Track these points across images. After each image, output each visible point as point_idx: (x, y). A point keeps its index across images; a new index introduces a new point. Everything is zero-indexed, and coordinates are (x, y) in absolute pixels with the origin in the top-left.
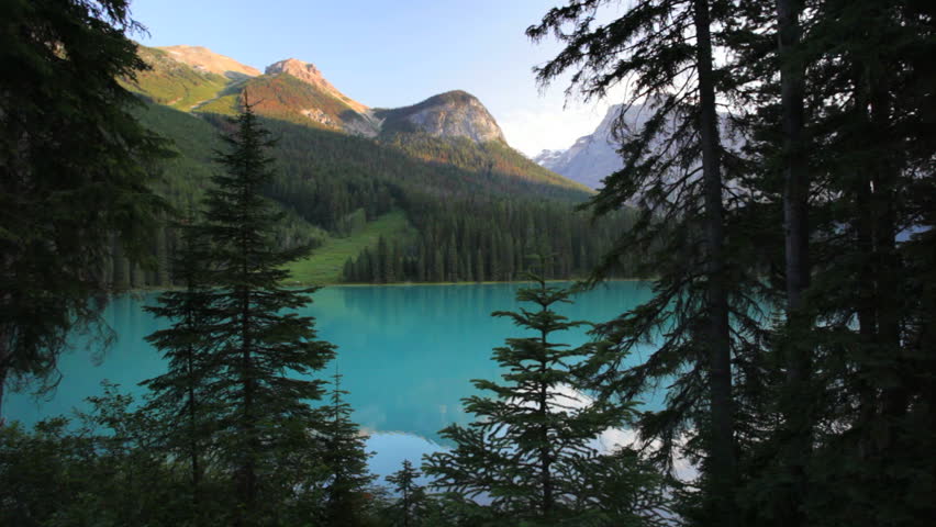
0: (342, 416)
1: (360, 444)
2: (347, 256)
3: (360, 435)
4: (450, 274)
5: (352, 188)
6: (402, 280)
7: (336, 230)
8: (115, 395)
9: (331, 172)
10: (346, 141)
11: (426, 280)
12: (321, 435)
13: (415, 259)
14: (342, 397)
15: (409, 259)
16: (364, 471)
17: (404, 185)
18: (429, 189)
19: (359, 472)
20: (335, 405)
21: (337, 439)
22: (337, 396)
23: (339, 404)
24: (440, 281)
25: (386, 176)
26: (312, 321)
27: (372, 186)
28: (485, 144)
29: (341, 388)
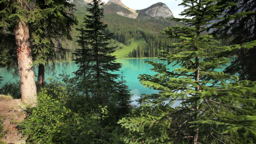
0: (124, 83)
1: (129, 92)
2: (130, 51)
3: (128, 89)
4: (157, 55)
5: (130, 33)
6: (144, 57)
7: (127, 44)
8: (66, 75)
9: (125, 29)
10: (129, 20)
11: (150, 57)
12: (118, 89)
13: (147, 51)
14: (123, 78)
15: (146, 51)
16: (130, 100)
17: (145, 31)
18: (151, 32)
19: (129, 100)
20: (122, 80)
21: (123, 90)
22: (122, 78)
23: (123, 80)
24: (154, 57)
25: (139, 29)
26: (115, 57)
27: (136, 32)
28: (167, 18)
29: (123, 76)
